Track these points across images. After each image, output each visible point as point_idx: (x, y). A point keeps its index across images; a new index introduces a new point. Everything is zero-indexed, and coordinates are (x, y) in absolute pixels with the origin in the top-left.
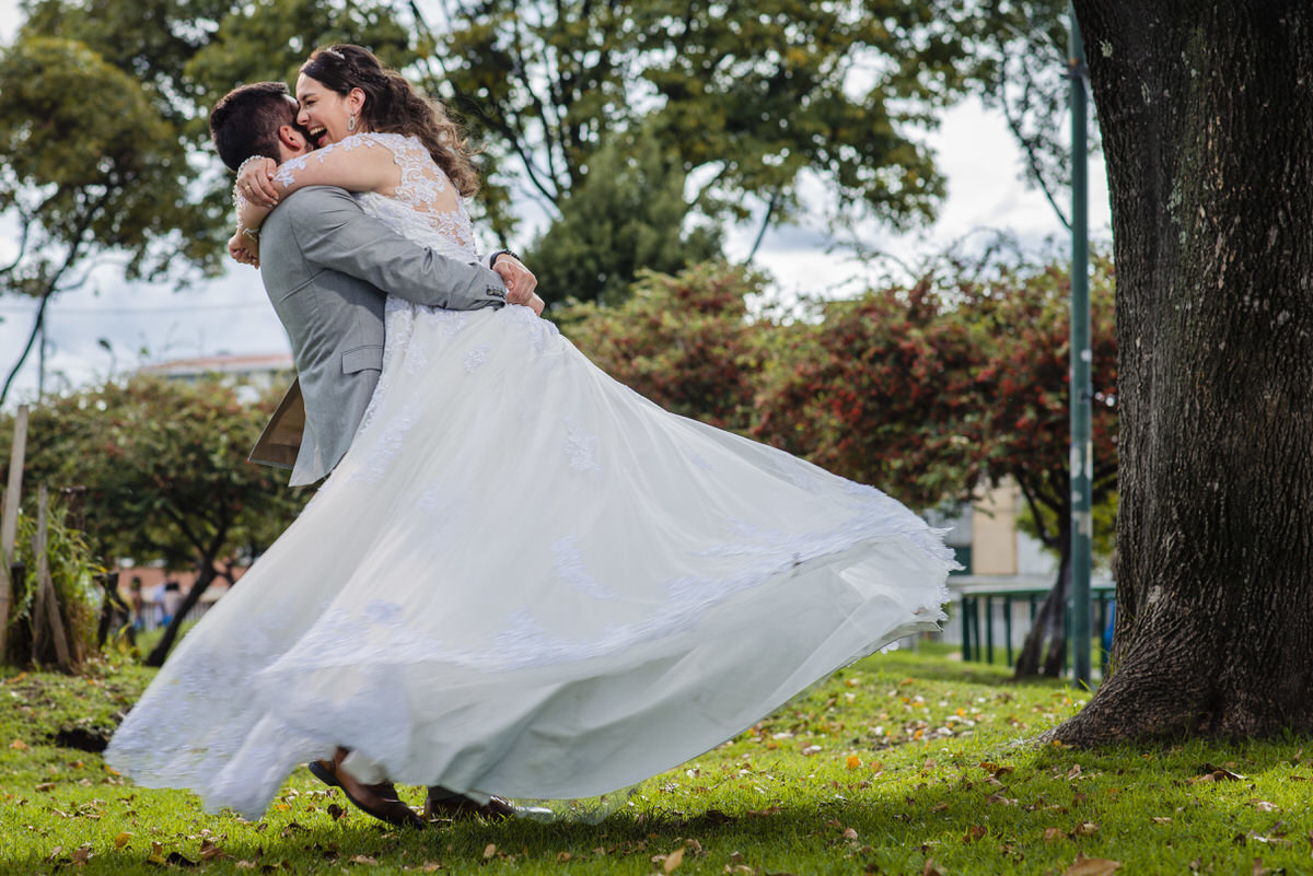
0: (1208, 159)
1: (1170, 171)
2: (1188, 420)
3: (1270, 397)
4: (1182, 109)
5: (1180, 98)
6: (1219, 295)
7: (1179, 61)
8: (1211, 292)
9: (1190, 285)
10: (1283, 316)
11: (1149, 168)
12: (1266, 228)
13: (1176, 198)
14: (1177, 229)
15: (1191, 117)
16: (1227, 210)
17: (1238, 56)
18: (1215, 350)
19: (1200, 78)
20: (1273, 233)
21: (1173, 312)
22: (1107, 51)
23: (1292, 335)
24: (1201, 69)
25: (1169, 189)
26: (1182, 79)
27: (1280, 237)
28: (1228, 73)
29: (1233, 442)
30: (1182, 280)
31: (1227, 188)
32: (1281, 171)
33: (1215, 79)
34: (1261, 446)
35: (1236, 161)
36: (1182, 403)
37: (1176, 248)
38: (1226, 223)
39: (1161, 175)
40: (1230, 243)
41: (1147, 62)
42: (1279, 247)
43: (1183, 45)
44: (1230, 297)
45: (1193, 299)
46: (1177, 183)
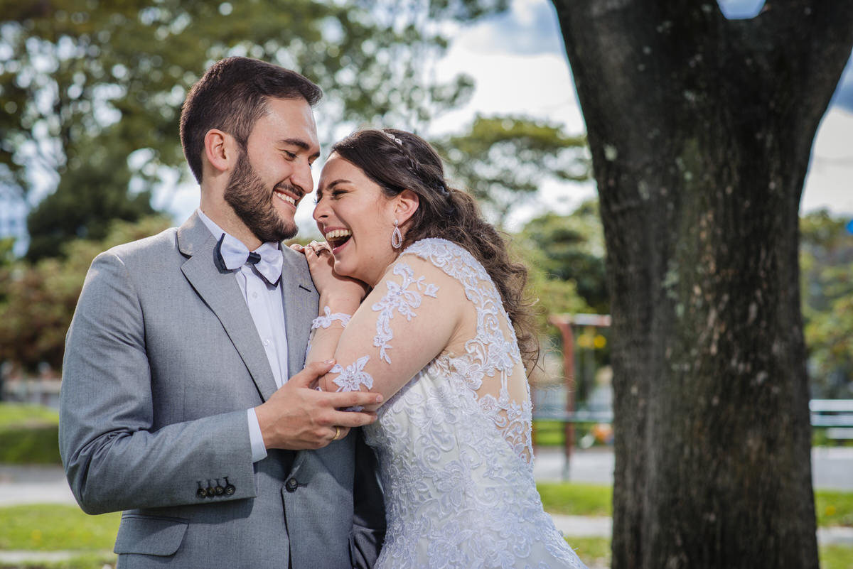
0: (701, 247)
1: (666, 255)
2: (688, 462)
3: (753, 443)
4: (678, 204)
5: (676, 196)
6: (713, 359)
7: (676, 166)
8: (706, 357)
9: (687, 349)
10: (761, 377)
11: (645, 250)
12: (747, 304)
13: (672, 278)
14: (673, 303)
15: (686, 212)
16: (718, 289)
17: (726, 163)
18: (709, 405)
19: (694, 181)
20: (753, 309)
21: (670, 371)
22: (611, 154)
23: (769, 392)
24: (695, 172)
25: (664, 269)
26: (677, 180)
27: (759, 312)
28: (718, 177)
29: (725, 480)
30: (680, 345)
31: (718, 272)
32: (758, 258)
33: (708, 183)
34: (747, 483)
35: (724, 249)
36: (681, 447)
37: (673, 318)
38: (717, 301)
39: (657, 258)
40: (721, 317)
41: (647, 165)
42: (758, 320)
43: (679, 152)
44: (722, 362)
45: (691, 361)
46: (673, 265)
